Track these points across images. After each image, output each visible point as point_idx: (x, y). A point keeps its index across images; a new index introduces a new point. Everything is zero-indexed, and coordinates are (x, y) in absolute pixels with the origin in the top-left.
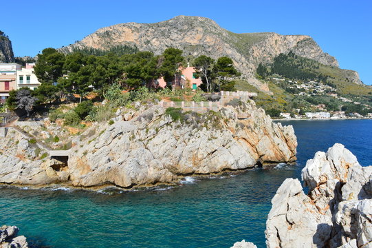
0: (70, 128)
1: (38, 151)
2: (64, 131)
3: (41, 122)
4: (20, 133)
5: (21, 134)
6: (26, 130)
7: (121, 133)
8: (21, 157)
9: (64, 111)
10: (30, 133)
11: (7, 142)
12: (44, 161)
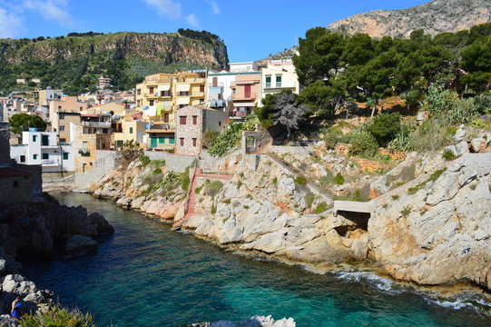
0: (361, 161)
1: (310, 198)
2: (352, 166)
3: (310, 148)
4: (278, 164)
5: (281, 167)
6: (287, 159)
7: (474, 178)
8: (283, 207)
9: (345, 131)
10: (294, 165)
11: (259, 178)
12: (322, 218)
